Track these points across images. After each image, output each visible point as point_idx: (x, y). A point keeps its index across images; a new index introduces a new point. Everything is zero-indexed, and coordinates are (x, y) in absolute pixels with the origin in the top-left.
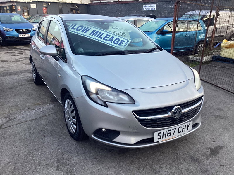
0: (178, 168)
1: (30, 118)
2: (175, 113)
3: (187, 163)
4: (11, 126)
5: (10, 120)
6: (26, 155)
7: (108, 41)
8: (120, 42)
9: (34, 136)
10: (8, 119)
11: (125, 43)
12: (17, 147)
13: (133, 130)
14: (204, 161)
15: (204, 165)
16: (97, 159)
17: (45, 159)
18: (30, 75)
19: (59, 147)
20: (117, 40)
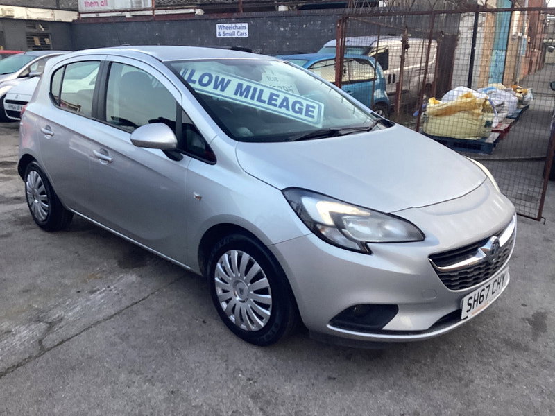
0: (499, 368)
1: (104, 314)
2: (492, 252)
3: (507, 355)
4: (68, 340)
5: (51, 325)
6: (167, 400)
7: (280, 107)
8: (304, 108)
9: (149, 353)
10: (43, 326)
11: (316, 111)
12: (129, 387)
13: (427, 299)
14: (531, 345)
15: (536, 352)
16: (335, 379)
17: (220, 400)
18: (8, 209)
19: (232, 368)
20: (297, 106)
